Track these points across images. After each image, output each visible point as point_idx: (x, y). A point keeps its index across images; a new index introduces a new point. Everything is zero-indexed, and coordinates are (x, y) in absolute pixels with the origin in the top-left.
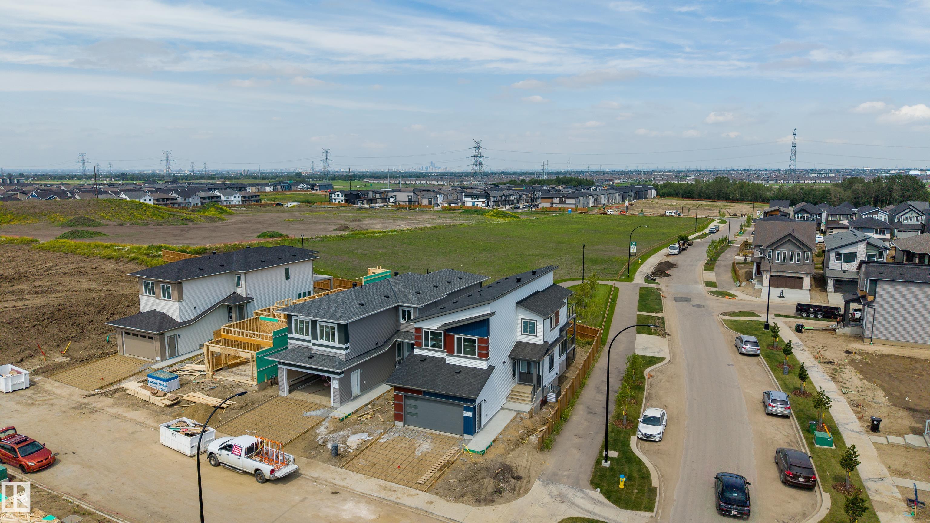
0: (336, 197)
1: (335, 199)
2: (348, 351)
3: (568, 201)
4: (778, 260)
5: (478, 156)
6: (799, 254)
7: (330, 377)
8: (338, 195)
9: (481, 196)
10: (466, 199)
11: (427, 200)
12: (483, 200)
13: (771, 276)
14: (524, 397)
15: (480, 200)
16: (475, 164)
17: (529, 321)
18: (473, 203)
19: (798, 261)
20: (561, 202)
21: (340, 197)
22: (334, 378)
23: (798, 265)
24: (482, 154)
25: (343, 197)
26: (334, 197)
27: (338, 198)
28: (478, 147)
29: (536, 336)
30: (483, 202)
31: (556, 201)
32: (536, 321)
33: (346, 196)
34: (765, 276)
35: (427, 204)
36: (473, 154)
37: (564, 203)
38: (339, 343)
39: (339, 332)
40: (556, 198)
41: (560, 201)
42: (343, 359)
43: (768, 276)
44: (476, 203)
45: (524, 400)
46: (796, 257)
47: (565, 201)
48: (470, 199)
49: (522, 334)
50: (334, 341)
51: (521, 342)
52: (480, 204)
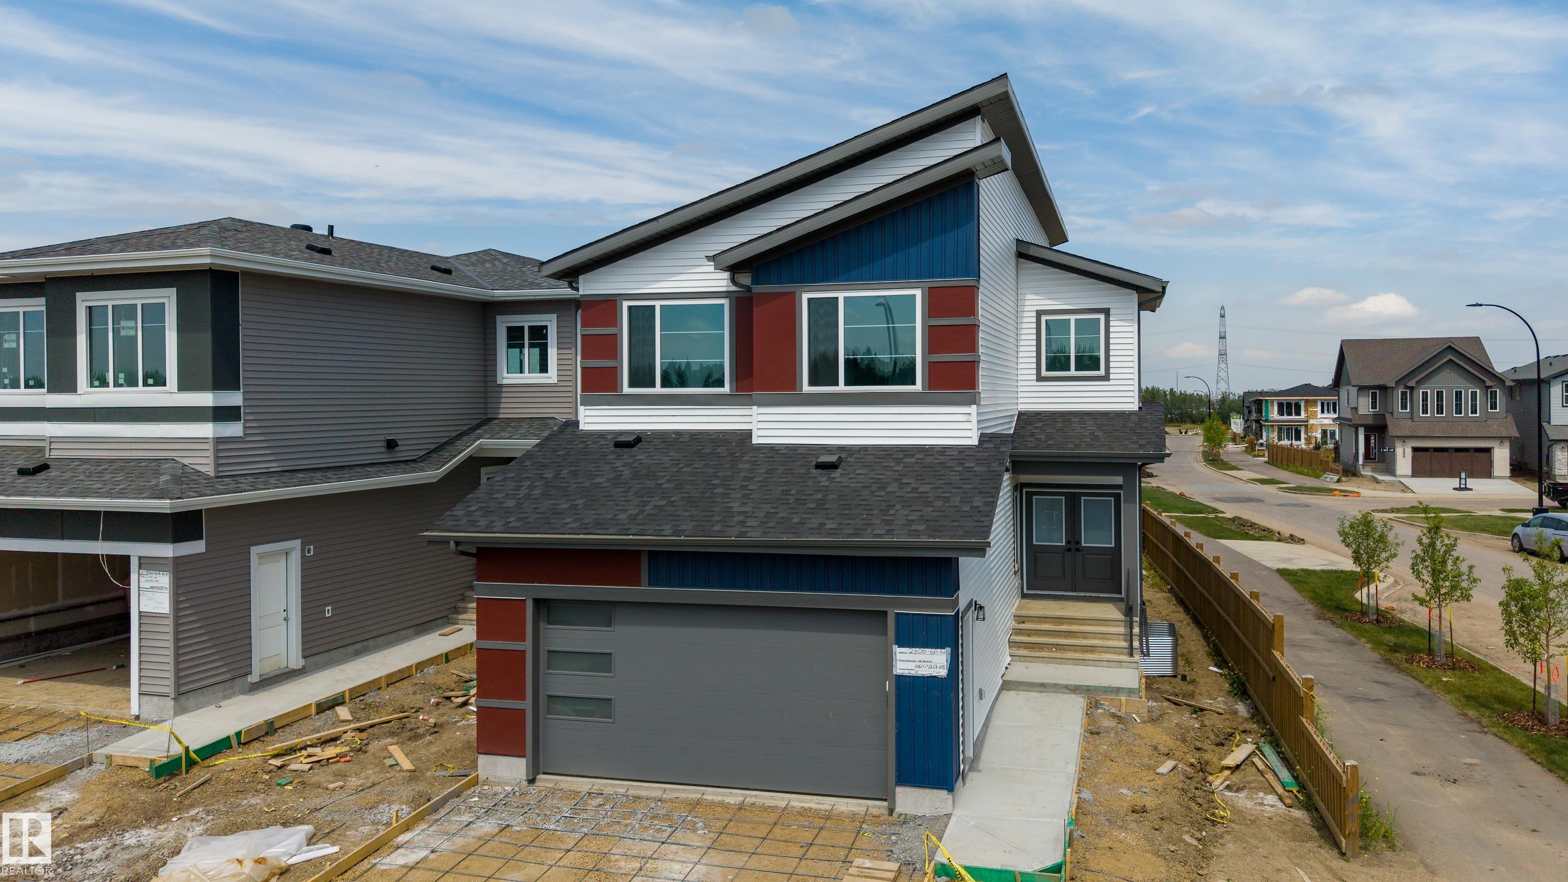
2: (234, 429)
4: (1425, 411)
6: (1474, 394)
7: (126, 559)
13: (1415, 450)
14: (1085, 635)
17: (1073, 318)
19: (1474, 411)
22: (144, 563)
23: (1475, 420)
29: (1106, 378)
32: (1106, 312)
34: (1399, 451)
38: (184, 385)
39: (182, 329)
42: (206, 465)
43: (1409, 451)
45: (1092, 649)
46: (1466, 403)
49: (1040, 378)
50: (160, 380)
51: (1038, 415)
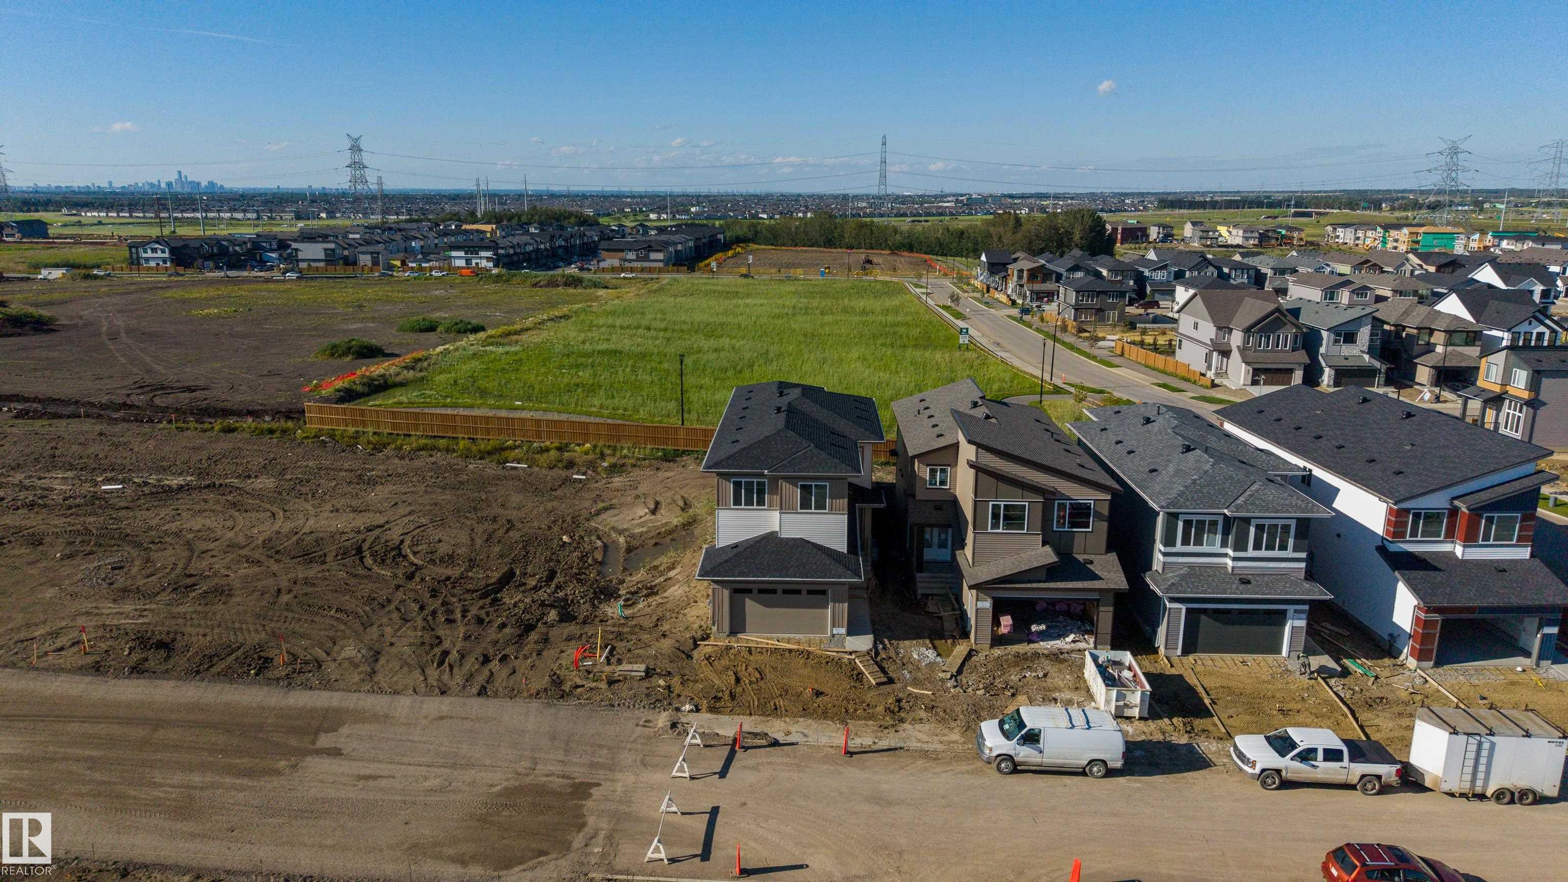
0: (150, 254)
1: (147, 260)
3: (653, 256)
5: (357, 165)
6: (1287, 337)
8: (154, 250)
9: (487, 248)
10: (454, 254)
11: (369, 257)
12: (489, 254)
13: (1254, 369)
15: (483, 254)
16: (354, 180)
18: (468, 261)
19: (1285, 346)
20: (639, 259)
21: (159, 254)
22: (1296, 611)
23: (1286, 352)
24: (366, 163)
25: (167, 255)
26: (144, 255)
27: (155, 255)
28: (356, 148)
30: (488, 259)
31: (631, 255)
33: (171, 252)
34: (1244, 370)
35: (369, 264)
36: (348, 162)
37: (646, 259)
40: (630, 250)
41: (637, 255)
43: (1251, 370)
44: (474, 262)
46: (1282, 341)
47: (648, 257)
48: (462, 254)
52: (484, 263)
